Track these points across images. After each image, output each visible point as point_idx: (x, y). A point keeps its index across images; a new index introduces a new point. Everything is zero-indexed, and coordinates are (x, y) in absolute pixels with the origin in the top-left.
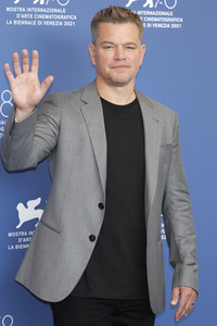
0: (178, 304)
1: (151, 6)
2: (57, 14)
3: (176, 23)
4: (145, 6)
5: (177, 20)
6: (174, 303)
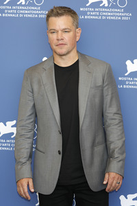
0: (107, 183)
1: (106, 5)
2: (34, 10)
3: (127, 16)
4: (101, 5)
5: (127, 14)
6: (105, 183)
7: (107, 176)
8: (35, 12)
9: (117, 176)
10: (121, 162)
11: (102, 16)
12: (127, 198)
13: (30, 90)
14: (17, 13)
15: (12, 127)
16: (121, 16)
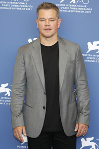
0: (77, 131)
1: (74, 2)
2: (23, 5)
7: (77, 125)
8: (23, 6)
9: (85, 126)
10: (87, 116)
11: (71, 10)
12: (86, 140)
13: (23, 62)
14: (10, 7)
15: (5, 88)
16: (85, 11)
